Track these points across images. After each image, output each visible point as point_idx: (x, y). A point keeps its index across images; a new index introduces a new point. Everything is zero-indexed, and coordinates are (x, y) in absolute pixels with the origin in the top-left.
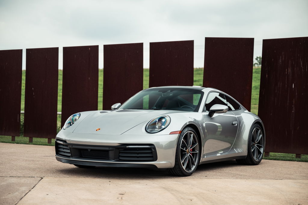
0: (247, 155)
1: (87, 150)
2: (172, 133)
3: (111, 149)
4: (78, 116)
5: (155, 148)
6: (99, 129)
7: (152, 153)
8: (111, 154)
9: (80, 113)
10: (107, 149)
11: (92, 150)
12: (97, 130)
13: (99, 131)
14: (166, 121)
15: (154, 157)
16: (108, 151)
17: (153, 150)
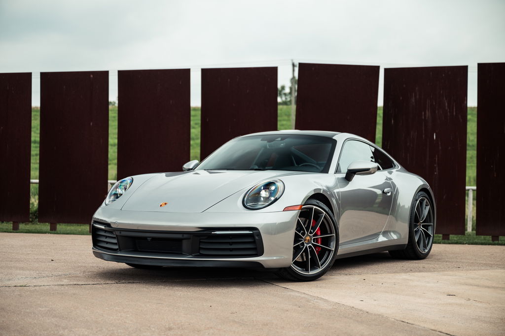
0: (407, 243)
1: (145, 238)
2: (287, 209)
3: (185, 236)
4: (129, 181)
5: (259, 235)
6: (165, 204)
7: (254, 242)
8: (185, 245)
9: (132, 177)
10: (180, 236)
11: (153, 239)
12: (161, 206)
13: (165, 207)
14: (277, 188)
15: (259, 250)
16: (180, 241)
17: (257, 238)
